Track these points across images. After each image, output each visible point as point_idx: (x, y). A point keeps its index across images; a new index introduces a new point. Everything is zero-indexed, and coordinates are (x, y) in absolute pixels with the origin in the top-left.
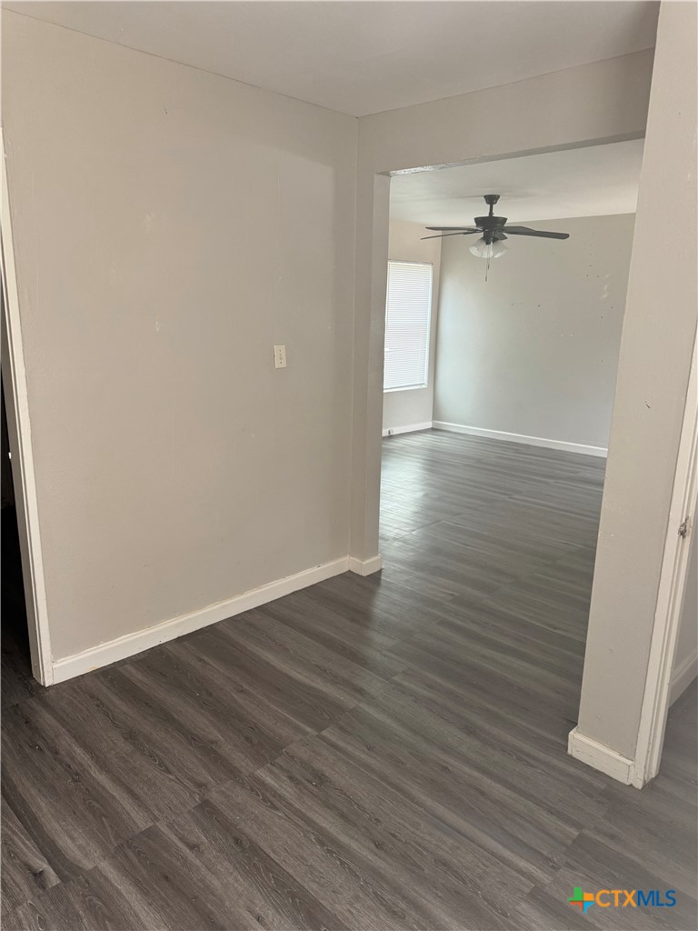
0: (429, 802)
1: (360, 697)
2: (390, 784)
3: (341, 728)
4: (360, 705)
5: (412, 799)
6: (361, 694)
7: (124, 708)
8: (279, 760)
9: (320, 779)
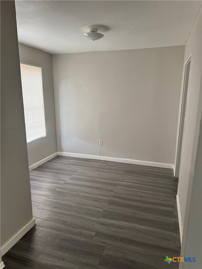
0: (71, 203)
1: (101, 222)
2: (81, 204)
3: (99, 212)
4: (99, 220)
5: (74, 203)
6: (101, 223)
7: (153, 201)
8: (107, 201)
9: (95, 201)
